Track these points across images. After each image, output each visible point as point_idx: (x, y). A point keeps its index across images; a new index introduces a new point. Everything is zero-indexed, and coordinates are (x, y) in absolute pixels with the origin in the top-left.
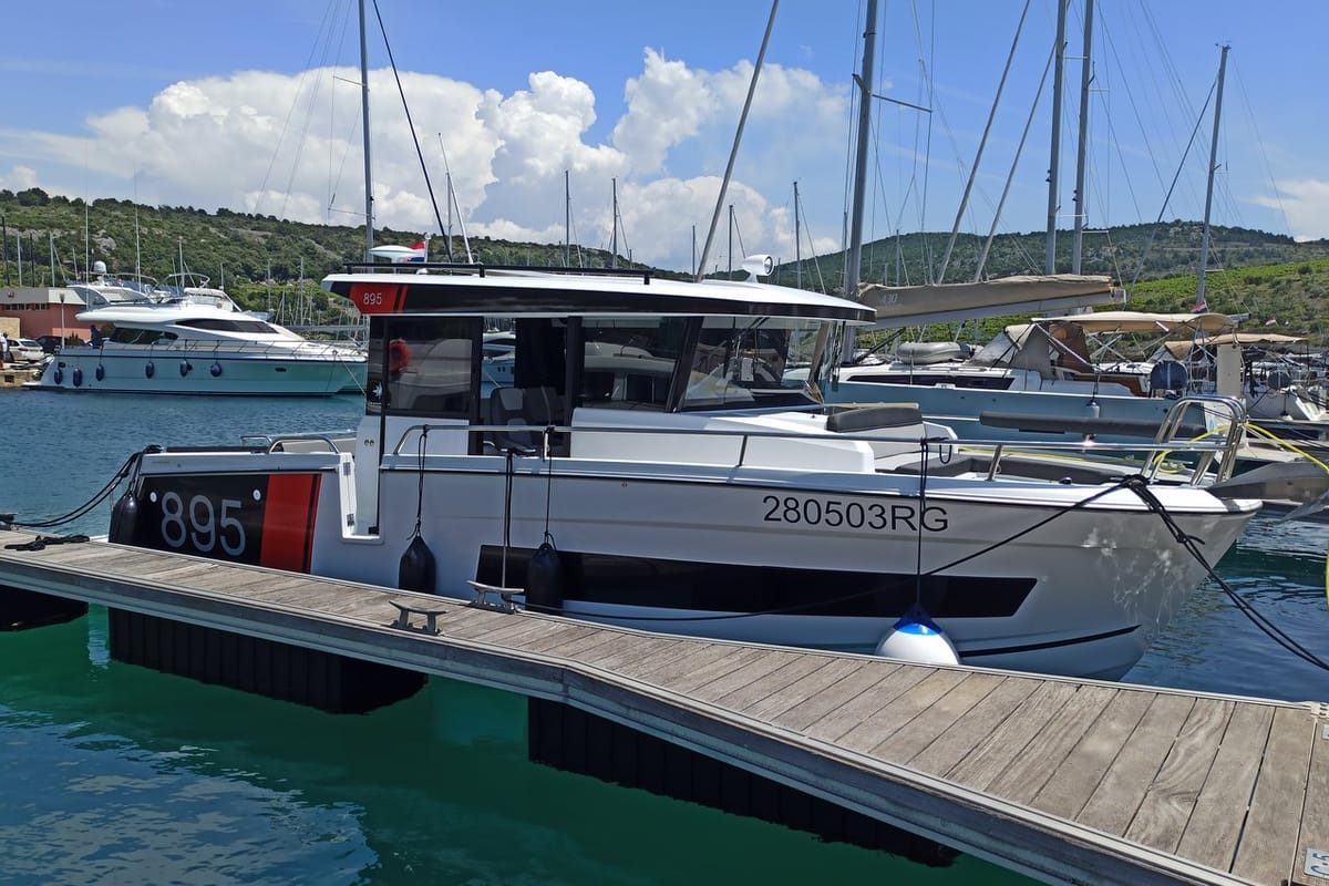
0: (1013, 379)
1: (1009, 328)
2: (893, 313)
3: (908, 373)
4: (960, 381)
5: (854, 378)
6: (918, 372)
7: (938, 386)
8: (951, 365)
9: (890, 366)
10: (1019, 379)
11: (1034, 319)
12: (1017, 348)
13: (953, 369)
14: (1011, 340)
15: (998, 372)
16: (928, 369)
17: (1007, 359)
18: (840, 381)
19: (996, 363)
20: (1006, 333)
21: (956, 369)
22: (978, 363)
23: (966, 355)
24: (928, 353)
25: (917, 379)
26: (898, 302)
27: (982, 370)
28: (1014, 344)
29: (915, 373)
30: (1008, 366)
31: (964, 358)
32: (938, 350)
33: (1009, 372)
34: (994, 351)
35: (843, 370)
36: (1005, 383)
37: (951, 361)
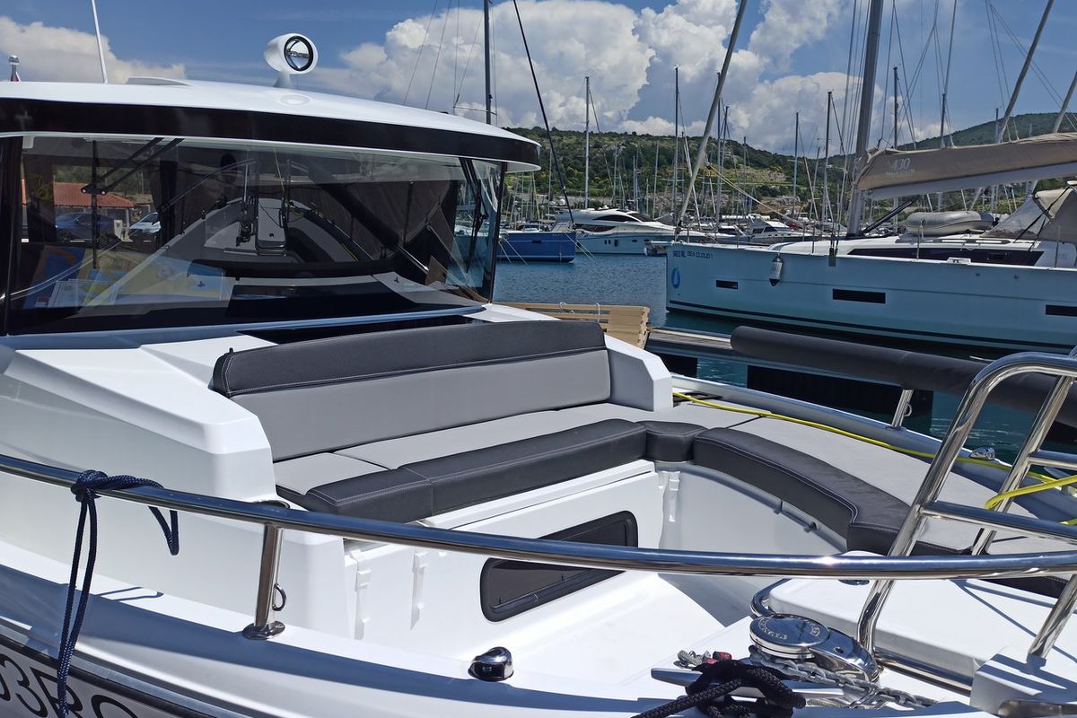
0: (1041, 253)
1: (1040, 194)
2: (906, 180)
3: (915, 245)
4: (978, 255)
5: (855, 252)
6: (929, 244)
7: (950, 260)
8: (968, 237)
9: (897, 238)
10: (1048, 252)
11: (1070, 183)
12: (1048, 216)
13: (969, 241)
14: (1041, 208)
15: (1023, 245)
16: (940, 241)
17: (1035, 230)
18: (838, 255)
19: (1021, 235)
20: (1036, 200)
21: (973, 241)
22: (998, 235)
23: (987, 225)
24: (942, 223)
25: (926, 253)
26: (910, 168)
27: (1004, 242)
28: (1046, 212)
29: (923, 245)
30: (1037, 238)
31: (984, 228)
32: (953, 220)
33: (1037, 244)
34: (1023, 220)
35: (842, 243)
36: (1030, 257)
37: (968, 232)
